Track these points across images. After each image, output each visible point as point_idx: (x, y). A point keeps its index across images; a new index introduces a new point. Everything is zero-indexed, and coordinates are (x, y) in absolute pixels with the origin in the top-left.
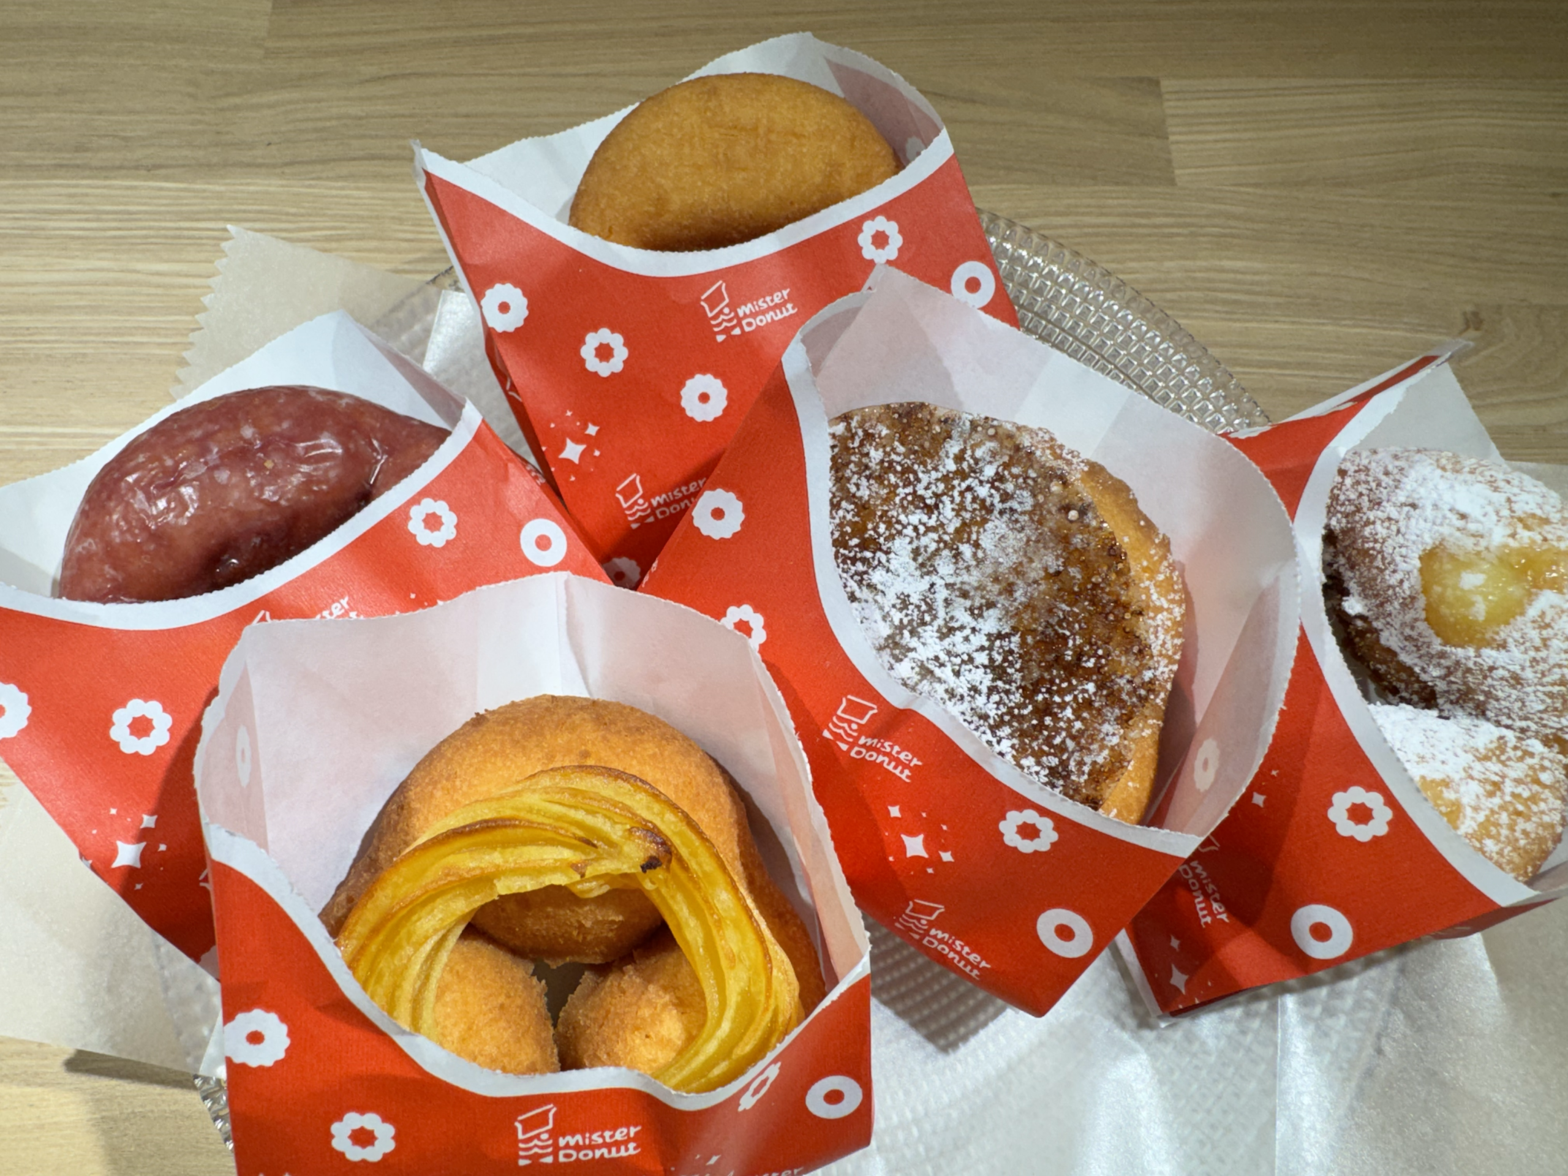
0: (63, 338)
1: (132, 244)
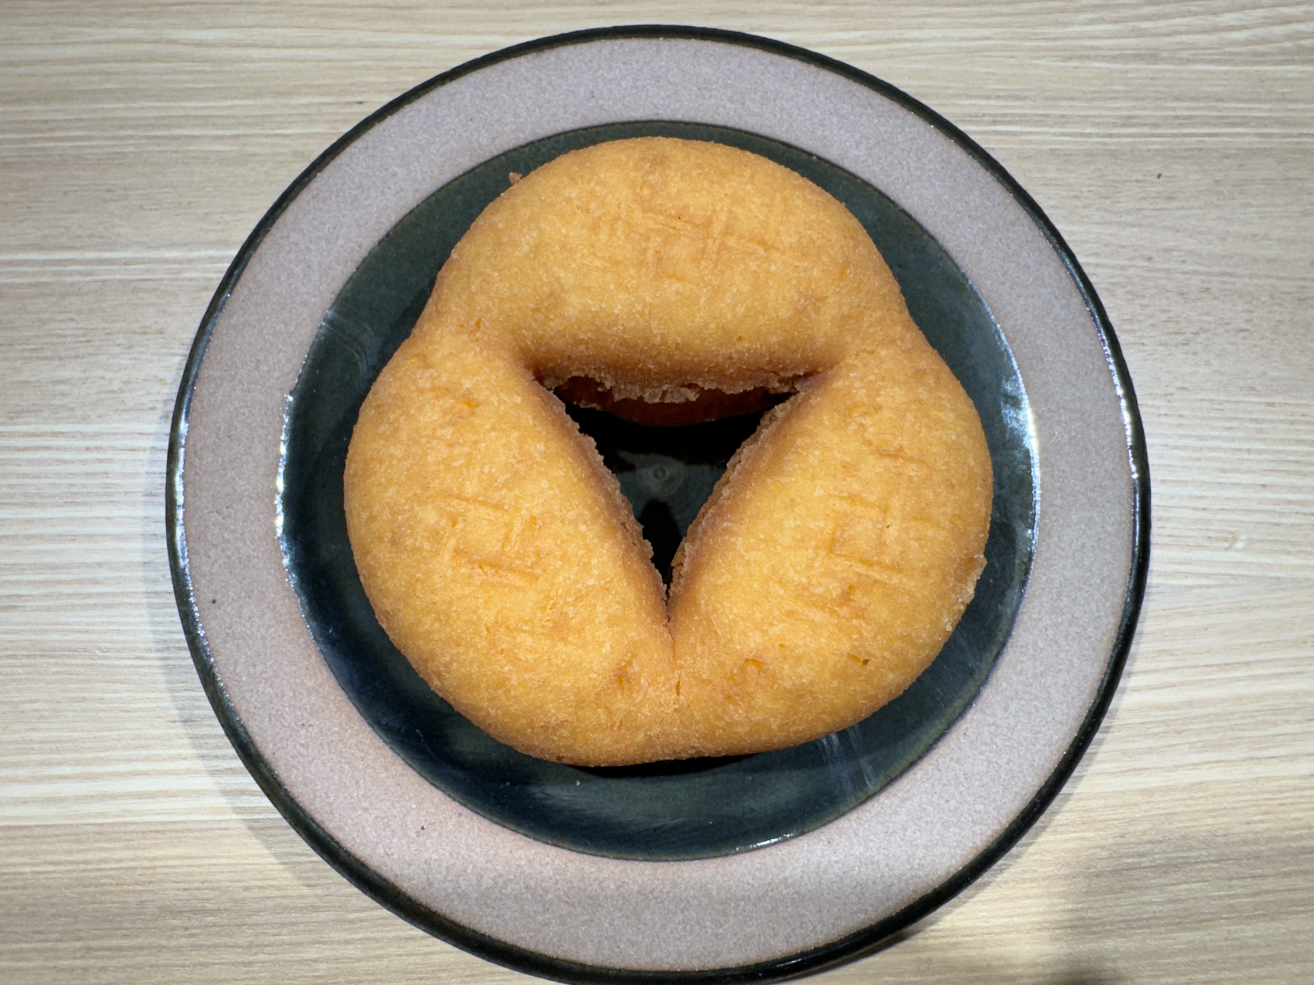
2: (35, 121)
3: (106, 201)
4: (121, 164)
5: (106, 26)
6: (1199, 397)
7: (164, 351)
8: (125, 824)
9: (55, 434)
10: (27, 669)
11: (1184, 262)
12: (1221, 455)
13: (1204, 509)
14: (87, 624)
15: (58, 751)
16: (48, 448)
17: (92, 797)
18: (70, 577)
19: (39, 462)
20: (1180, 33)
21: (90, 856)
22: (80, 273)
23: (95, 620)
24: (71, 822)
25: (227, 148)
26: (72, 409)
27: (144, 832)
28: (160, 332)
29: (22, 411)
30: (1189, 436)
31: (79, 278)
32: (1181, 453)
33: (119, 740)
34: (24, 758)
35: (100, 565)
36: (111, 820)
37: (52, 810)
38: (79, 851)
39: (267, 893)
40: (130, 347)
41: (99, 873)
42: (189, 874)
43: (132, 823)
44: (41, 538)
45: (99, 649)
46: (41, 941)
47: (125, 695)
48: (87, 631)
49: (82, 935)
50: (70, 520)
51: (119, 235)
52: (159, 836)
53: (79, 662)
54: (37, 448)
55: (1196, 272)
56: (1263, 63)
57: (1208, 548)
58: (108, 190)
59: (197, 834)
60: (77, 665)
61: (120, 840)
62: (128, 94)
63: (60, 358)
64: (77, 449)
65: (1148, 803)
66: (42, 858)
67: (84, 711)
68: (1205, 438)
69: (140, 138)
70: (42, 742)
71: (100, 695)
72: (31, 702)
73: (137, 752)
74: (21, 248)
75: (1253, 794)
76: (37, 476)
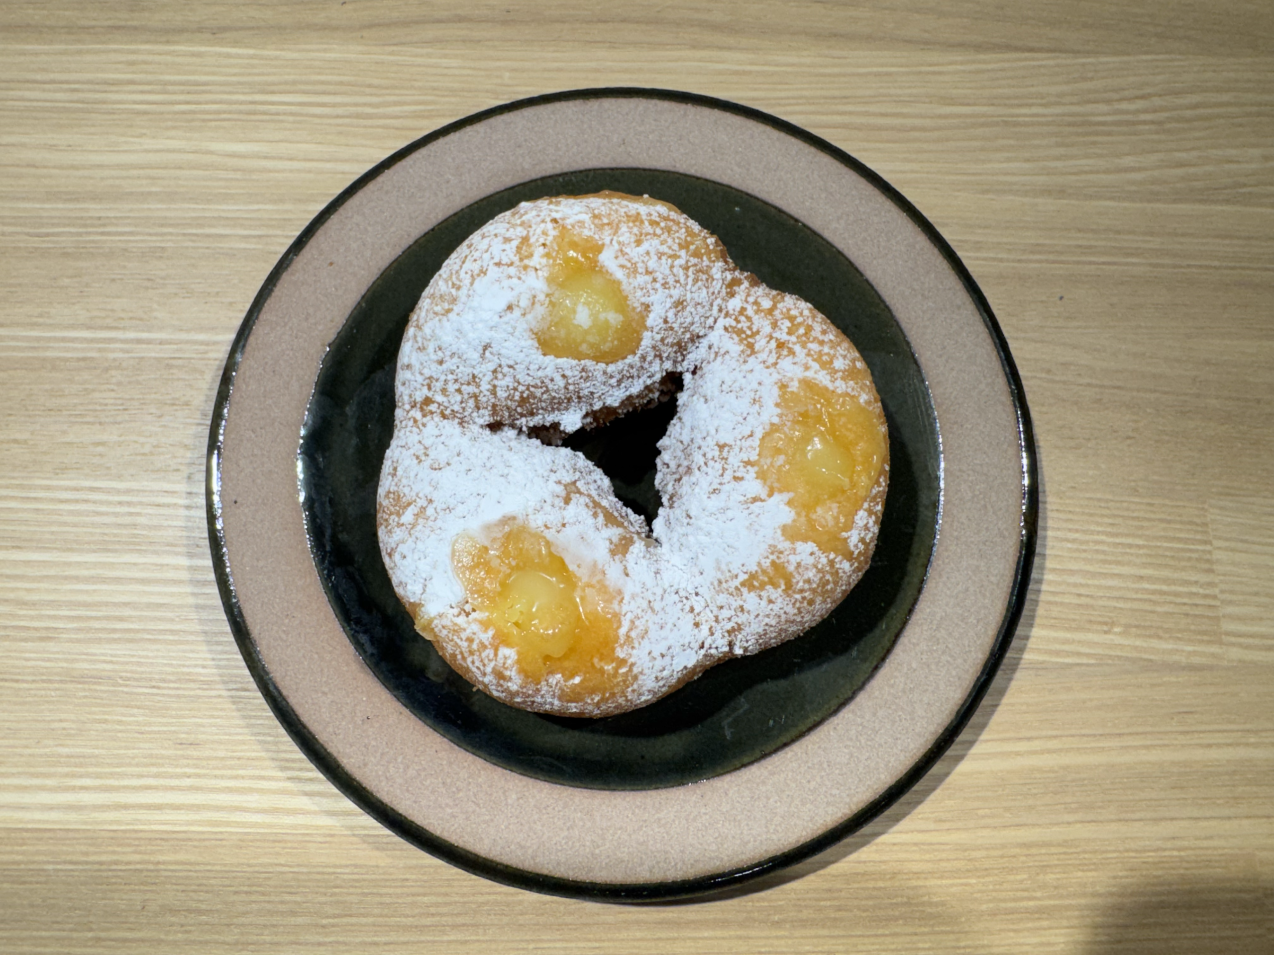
0: (139, 229)
1: (204, 120)
2: (91, 218)
3: (147, 288)
4: (161, 257)
5: (154, 137)
6: (1088, 495)
7: (188, 420)
8: (136, 831)
9: (92, 489)
10: (58, 693)
11: (1079, 375)
12: (1105, 548)
13: (1088, 596)
14: (112, 656)
15: (81, 765)
16: (86, 501)
17: (109, 806)
18: (100, 614)
19: (79, 513)
20: (1086, 172)
21: (104, 858)
22: (123, 350)
23: (119, 652)
24: (89, 827)
25: (253, 246)
26: (108, 468)
27: (150, 839)
28: (187, 404)
29: (66, 468)
30: (1077, 531)
31: (121, 355)
32: (1069, 545)
33: (133, 758)
34: (52, 770)
35: (126, 604)
36: (123, 828)
37: (72, 816)
38: (95, 853)
39: (254, 898)
40: (160, 417)
41: (110, 873)
42: (187, 878)
43: (141, 831)
44: (77, 579)
45: (121, 677)
46: (59, 930)
47: (141, 719)
48: (111, 662)
49: (94, 926)
50: (103, 565)
51: (156, 318)
52: (163, 843)
53: (103, 688)
54: (77, 501)
55: (1089, 385)
56: (1158, 201)
57: (1089, 630)
58: (149, 280)
59: (195, 843)
60: (101, 691)
61: (129, 845)
62: (170, 197)
63: (100, 423)
64: (109, 503)
65: (1027, 855)
66: (63, 858)
67: (105, 731)
68: (1092, 533)
69: (178, 235)
70: (68, 756)
71: (120, 718)
72: (61, 721)
73: (148, 769)
74: (73, 327)
75: (1119, 851)
76: (75, 525)
